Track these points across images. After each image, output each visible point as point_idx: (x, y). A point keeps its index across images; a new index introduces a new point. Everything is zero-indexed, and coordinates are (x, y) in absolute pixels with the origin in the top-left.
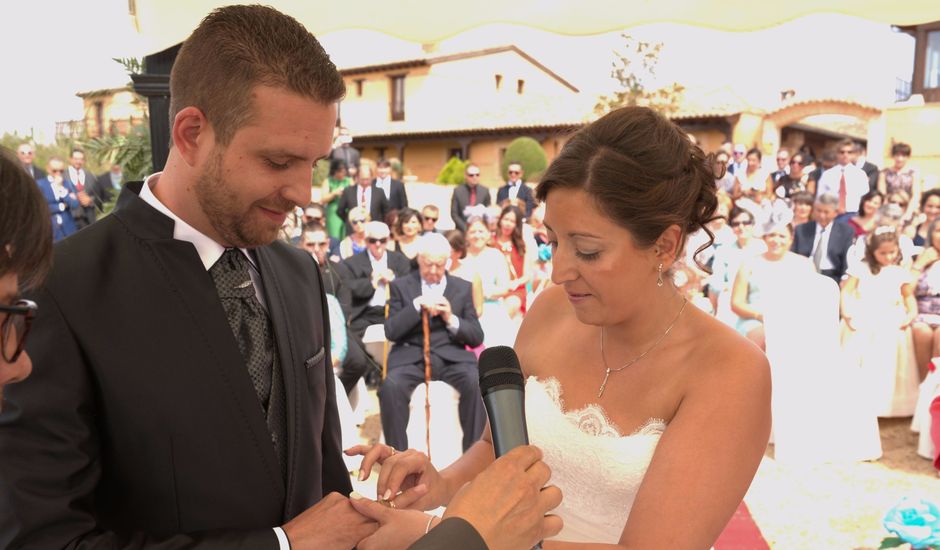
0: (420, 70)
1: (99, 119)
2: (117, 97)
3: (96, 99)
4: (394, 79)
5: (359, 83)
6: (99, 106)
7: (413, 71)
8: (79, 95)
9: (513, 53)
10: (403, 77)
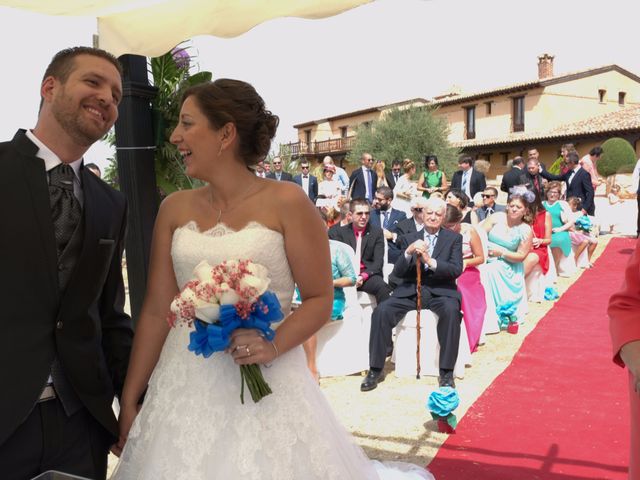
0: (535, 91)
1: (308, 143)
2: (320, 126)
3: (306, 129)
4: (515, 99)
5: (489, 104)
6: (308, 133)
7: (530, 92)
8: (295, 127)
9: (614, 72)
10: (522, 97)
